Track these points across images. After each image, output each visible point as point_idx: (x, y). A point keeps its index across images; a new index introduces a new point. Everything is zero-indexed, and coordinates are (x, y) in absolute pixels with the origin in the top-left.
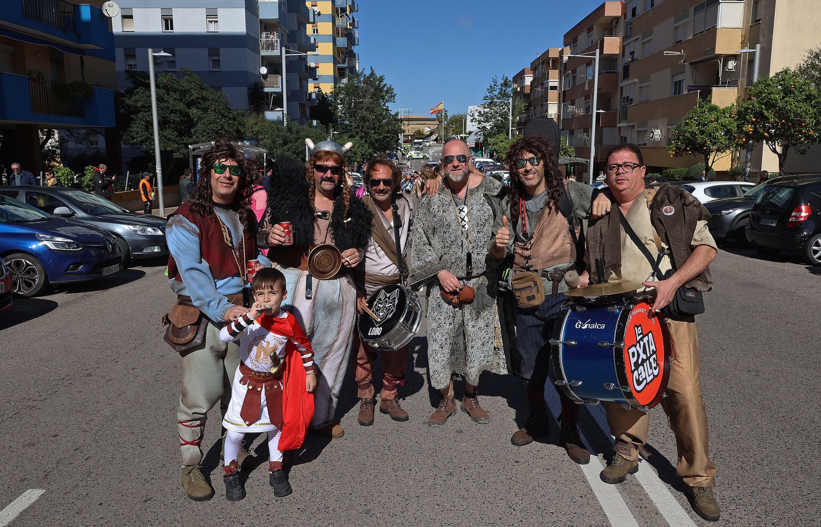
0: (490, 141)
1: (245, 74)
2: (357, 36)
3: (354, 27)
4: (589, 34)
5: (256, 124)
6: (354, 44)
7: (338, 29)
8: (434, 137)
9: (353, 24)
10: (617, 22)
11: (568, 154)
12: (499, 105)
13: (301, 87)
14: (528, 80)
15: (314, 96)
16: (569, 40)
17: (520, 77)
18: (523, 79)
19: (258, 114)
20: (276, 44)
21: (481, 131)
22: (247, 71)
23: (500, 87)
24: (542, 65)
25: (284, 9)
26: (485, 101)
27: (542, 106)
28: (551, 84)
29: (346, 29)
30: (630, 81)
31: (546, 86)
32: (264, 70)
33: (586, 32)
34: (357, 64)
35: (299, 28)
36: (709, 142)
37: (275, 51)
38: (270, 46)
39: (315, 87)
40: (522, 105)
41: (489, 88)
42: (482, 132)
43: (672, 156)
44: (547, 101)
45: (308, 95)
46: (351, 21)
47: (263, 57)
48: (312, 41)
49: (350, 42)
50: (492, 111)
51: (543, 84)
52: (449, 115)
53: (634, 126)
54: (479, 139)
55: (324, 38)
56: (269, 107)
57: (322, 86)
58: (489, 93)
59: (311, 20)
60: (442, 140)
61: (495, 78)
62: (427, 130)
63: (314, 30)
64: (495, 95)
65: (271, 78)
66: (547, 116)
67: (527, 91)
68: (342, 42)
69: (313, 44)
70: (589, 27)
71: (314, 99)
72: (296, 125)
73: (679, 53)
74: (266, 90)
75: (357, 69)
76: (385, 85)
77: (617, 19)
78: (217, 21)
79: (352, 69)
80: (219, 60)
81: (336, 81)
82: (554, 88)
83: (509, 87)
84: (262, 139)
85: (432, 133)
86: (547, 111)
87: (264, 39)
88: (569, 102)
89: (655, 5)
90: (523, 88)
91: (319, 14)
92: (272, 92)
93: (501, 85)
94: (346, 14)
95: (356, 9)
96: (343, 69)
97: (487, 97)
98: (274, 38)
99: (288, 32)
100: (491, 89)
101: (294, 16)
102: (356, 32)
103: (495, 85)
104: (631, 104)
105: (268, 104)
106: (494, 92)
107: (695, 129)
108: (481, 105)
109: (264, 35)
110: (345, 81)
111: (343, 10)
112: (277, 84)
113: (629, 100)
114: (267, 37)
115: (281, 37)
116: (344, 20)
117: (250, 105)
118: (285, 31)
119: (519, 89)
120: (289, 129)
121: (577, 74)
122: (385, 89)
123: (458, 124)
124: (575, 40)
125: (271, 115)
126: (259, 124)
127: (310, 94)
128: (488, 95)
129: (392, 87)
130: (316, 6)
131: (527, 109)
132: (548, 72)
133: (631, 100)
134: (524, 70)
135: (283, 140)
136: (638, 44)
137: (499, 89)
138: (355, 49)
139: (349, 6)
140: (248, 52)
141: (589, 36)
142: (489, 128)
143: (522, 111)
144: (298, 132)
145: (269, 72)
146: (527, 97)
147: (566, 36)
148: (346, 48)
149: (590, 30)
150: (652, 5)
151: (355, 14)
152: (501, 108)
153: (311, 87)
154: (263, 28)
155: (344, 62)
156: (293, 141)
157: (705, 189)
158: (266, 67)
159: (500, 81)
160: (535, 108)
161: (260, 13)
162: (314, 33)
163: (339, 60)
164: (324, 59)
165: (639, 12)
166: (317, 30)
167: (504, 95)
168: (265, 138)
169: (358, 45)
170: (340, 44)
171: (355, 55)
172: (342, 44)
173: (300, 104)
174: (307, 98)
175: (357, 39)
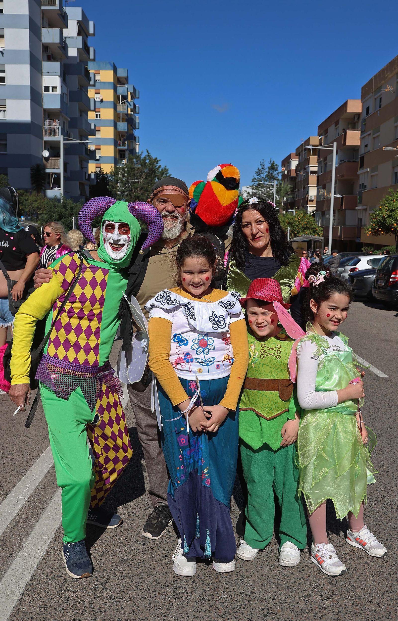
1: (29, 156)
2: (138, 120)
3: (135, 112)
4: (336, 127)
5: (36, 201)
6: (135, 128)
7: (119, 114)
9: (134, 110)
10: (359, 118)
11: (317, 233)
12: (266, 187)
13: (82, 168)
14: (294, 164)
15: (93, 176)
16: (322, 131)
17: (286, 162)
18: (289, 163)
19: (38, 192)
20: (57, 131)
22: (30, 155)
23: (267, 170)
24: (305, 151)
25: (66, 99)
26: (253, 183)
27: (304, 188)
28: (312, 169)
29: (127, 114)
30: (364, 170)
31: (307, 171)
32: (46, 154)
33: (334, 125)
34: (137, 146)
35: (81, 115)
36: (396, 225)
37: (56, 136)
38: (53, 132)
39: (96, 167)
40: (287, 186)
41: (257, 171)
43: (368, 235)
44: (308, 184)
45: (87, 175)
46: (132, 107)
47: (45, 142)
48: (93, 127)
49: (131, 125)
50: (260, 192)
51: (305, 169)
53: (366, 209)
55: (105, 123)
56: (50, 185)
57: (103, 166)
58: (257, 175)
59: (92, 108)
61: (262, 162)
63: (97, 115)
64: (263, 178)
65: (52, 161)
66: (308, 197)
67: (293, 174)
68: (123, 126)
69: (93, 130)
70: (336, 121)
71: (93, 179)
72: (70, 203)
73: (395, 149)
74: (48, 171)
75: (137, 151)
76: (160, 166)
77: (358, 115)
78: (5, 111)
79: (132, 151)
80: (6, 144)
81: (116, 162)
82: (313, 172)
83: (276, 171)
84: (41, 214)
86: (308, 193)
87: (47, 126)
88: (321, 186)
89: (382, 106)
90: (289, 171)
91: (102, 101)
92: (53, 173)
93: (269, 168)
94: (127, 101)
95: (137, 96)
96: (123, 151)
97: (255, 179)
98: (56, 125)
99: (69, 120)
100: (259, 172)
101: (76, 105)
102: (137, 117)
103: (263, 168)
104: (365, 190)
105: (49, 183)
106: (262, 175)
107: (385, 214)
108: (250, 186)
109: (47, 122)
110: (124, 162)
111: (125, 98)
112: (58, 166)
113: (363, 186)
114: (50, 125)
115: (63, 125)
116: (125, 106)
117: (32, 184)
118: (66, 119)
119: (286, 172)
120: (65, 207)
121: (327, 161)
122: (160, 169)
124: (326, 131)
125: (52, 193)
126: (38, 201)
127: (90, 175)
128: (256, 177)
129: (167, 168)
130: (99, 93)
131: (293, 190)
132: (309, 158)
133: (365, 186)
134: (290, 155)
135: (59, 215)
136: (370, 138)
137: (266, 172)
138: (136, 133)
139: (131, 93)
140: (33, 137)
141: (336, 129)
143: (288, 192)
144: (72, 209)
145: (51, 155)
146: (293, 179)
147: (320, 127)
148: (126, 132)
149: (337, 123)
150: (380, 107)
151: (136, 101)
152: (268, 189)
153: (92, 168)
154: (47, 116)
155: (124, 144)
156: (67, 216)
157: (368, 261)
158: (48, 150)
159: (267, 165)
160: (298, 190)
161: (44, 104)
162: (97, 117)
163: (120, 143)
164: (105, 141)
165: (371, 111)
166: (100, 115)
167: (271, 177)
168: (43, 213)
169: (139, 129)
170: (120, 128)
171: (135, 138)
172: (122, 128)
173: (80, 183)
174: (87, 178)
175: (138, 123)
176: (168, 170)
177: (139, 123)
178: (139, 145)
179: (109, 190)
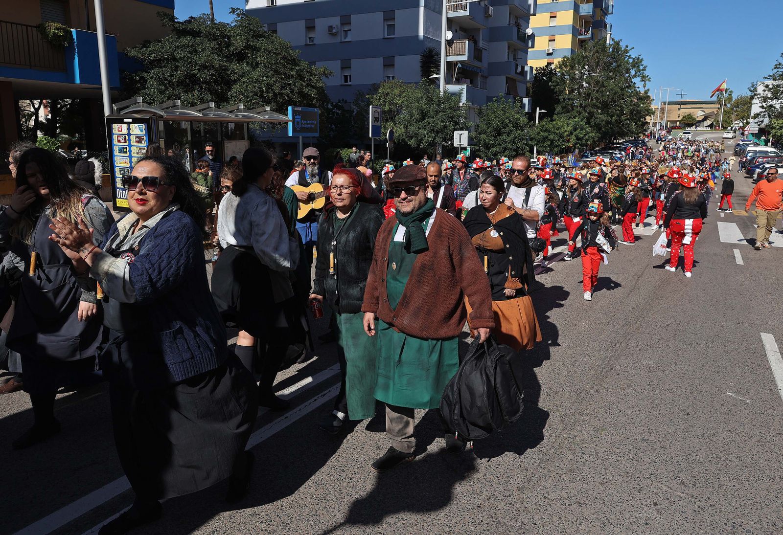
0: (775, 123)
6: (606, 13)
8: (708, 122)
21: (765, 112)
32: (448, 35)
34: (608, 36)
37: (464, 11)
42: (767, 113)
45: (520, 68)
47: (450, 19)
49: (600, 9)
52: (735, 97)
54: (762, 121)
56: (453, 79)
60: (719, 127)
62: (699, 114)
65: (457, 44)
68: (587, 9)
74: (450, 59)
75: (608, 43)
80: (394, 26)
85: (706, 118)
92: (457, 62)
97: (780, 64)
105: (452, 76)
112: (463, 51)
123: (745, 108)
127: (523, 68)
138: (608, 19)
142: (778, 106)
145: (456, 37)
148: (592, 17)
155: (587, 33)
163: (581, 30)
169: (612, 13)
170: (584, 11)
171: (606, 25)
172: (586, 11)
173: (507, 77)
174: (518, 72)
175: (611, 6)
176: (642, 60)
177: (613, 6)
178: (611, 34)
179: (552, 87)
